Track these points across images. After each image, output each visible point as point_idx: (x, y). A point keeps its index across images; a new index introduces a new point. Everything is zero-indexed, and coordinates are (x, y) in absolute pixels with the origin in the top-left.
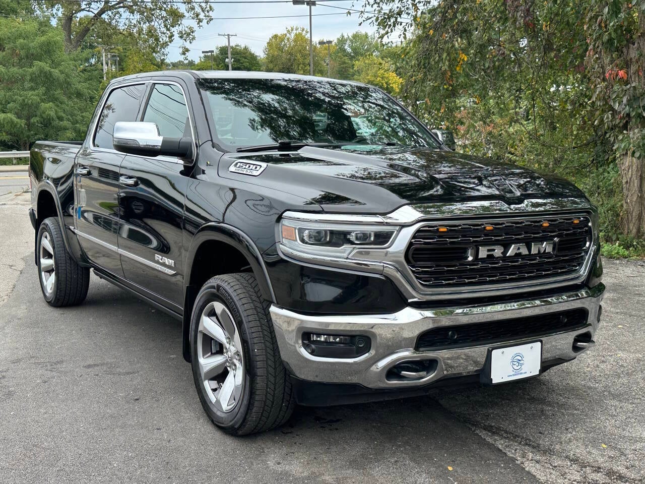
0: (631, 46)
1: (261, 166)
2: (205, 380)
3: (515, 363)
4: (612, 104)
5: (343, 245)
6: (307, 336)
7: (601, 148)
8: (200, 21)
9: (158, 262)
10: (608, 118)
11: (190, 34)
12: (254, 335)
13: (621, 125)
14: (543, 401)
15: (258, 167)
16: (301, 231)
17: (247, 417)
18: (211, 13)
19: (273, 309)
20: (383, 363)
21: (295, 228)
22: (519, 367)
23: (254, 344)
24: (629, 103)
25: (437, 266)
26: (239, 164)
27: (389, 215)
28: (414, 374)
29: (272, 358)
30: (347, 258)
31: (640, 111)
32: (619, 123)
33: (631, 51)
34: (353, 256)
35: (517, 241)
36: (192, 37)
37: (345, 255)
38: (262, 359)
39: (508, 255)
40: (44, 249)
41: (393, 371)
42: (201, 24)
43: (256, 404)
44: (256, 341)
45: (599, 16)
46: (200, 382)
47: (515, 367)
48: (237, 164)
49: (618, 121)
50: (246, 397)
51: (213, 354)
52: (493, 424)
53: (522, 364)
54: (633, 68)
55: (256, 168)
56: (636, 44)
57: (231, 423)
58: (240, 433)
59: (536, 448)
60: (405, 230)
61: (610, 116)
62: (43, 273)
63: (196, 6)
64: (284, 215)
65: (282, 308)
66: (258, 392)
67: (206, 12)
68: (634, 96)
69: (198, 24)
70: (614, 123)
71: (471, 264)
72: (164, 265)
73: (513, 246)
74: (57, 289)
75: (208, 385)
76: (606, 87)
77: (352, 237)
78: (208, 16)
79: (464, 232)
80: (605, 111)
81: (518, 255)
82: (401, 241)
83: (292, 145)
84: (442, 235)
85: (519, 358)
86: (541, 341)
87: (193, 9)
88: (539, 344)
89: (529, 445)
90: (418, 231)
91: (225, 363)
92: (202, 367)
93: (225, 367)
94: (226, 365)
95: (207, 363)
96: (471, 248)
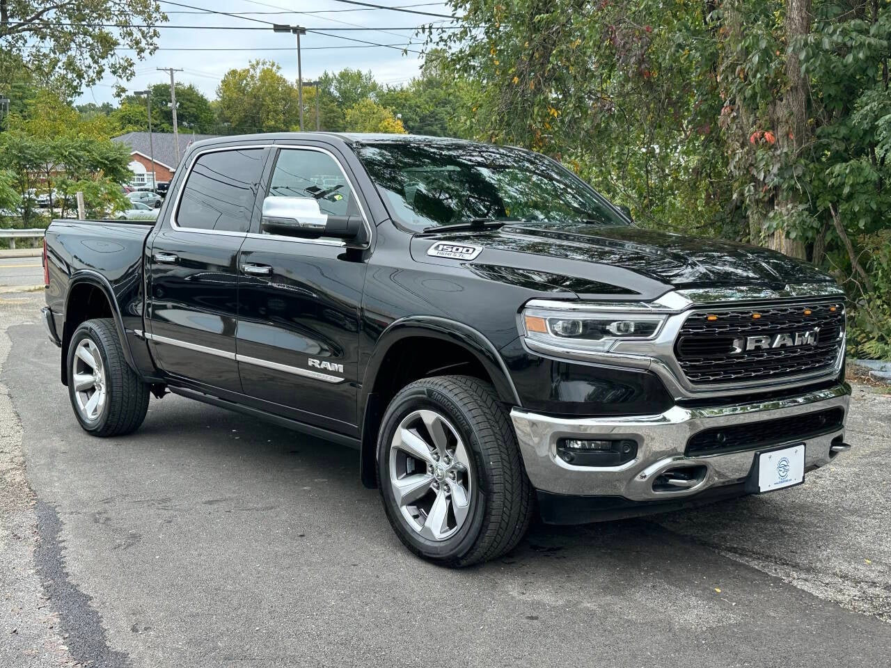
0: (778, 102)
1: (474, 249)
2: (401, 506)
3: (781, 469)
4: (755, 173)
5: (602, 338)
6: (562, 442)
7: (732, 227)
8: (142, 50)
9: (313, 368)
10: (749, 191)
11: (127, 68)
12: (488, 445)
13: (766, 199)
14: (776, 520)
15: (471, 250)
16: (553, 322)
17: (478, 542)
18: (155, 40)
19: (514, 413)
20: (650, 471)
21: (545, 319)
22: (785, 473)
23: (489, 455)
24: (780, 174)
25: (705, 359)
26: (441, 247)
27: (655, 302)
28: (685, 481)
29: (508, 472)
30: (608, 352)
31: (793, 183)
32: (763, 198)
33: (778, 108)
34: (616, 349)
35: (782, 331)
36: (130, 72)
37: (606, 348)
38: (499, 473)
39: (773, 347)
40: (80, 360)
41: (661, 481)
42: (142, 54)
43: (491, 526)
44: (490, 452)
45: (737, 65)
46: (395, 508)
47: (781, 473)
48: (438, 246)
49: (762, 194)
50: (479, 518)
51: (408, 475)
53: (787, 470)
54: (781, 131)
55: (468, 251)
56: (784, 101)
57: (452, 553)
58: (464, 563)
59: (796, 566)
60: (672, 318)
61: (752, 188)
62: (78, 394)
63: (135, 30)
64: (527, 304)
65: (527, 412)
66: (494, 512)
67: (148, 39)
68: (786, 164)
69: (138, 54)
70: (757, 197)
71: (738, 356)
72: (325, 371)
73: (779, 336)
74: (109, 413)
75: (407, 513)
76: (748, 153)
77: (612, 328)
78: (151, 44)
79: (733, 321)
80: (746, 183)
81: (783, 346)
82: (669, 331)
83: (485, 223)
84: (711, 324)
85: (785, 463)
86: (805, 444)
87: (130, 34)
88: (803, 446)
89: (787, 564)
90: (688, 320)
91: (430, 483)
92: (398, 490)
93: (431, 489)
94: (431, 486)
95: (404, 485)
96: (739, 339)
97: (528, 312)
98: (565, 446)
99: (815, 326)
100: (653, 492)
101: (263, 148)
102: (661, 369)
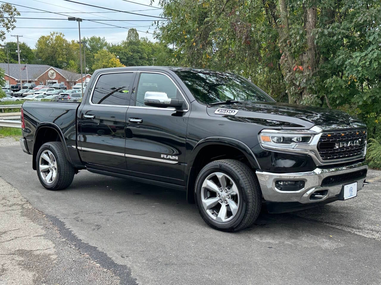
0: (304, 54)
1: (235, 111)
2: (207, 210)
4: (295, 82)
5: (291, 143)
6: (277, 182)
9: (163, 158)
10: (293, 89)
12: (247, 185)
13: (299, 92)
14: (338, 212)
15: (233, 112)
16: (273, 137)
17: (242, 221)
18: (14, 23)
19: (257, 172)
20: (309, 192)
21: (270, 137)
22: (352, 193)
23: (247, 188)
24: (306, 83)
25: (327, 151)
26: (220, 111)
27: (310, 129)
29: (254, 194)
30: (293, 148)
31: (311, 86)
32: (298, 92)
33: (304, 57)
34: (296, 148)
35: (350, 140)
37: (293, 147)
38: (251, 195)
39: (348, 146)
40: (42, 159)
41: (312, 196)
42: (9, 30)
43: (248, 215)
44: (248, 187)
45: (287, 40)
46: (204, 211)
47: (350, 192)
48: (219, 110)
49: (297, 91)
50: (243, 212)
51: (208, 198)
52: (328, 221)
54: (305, 66)
55: (232, 112)
56: (306, 54)
57: (231, 226)
58: (236, 230)
59: (353, 227)
60: (316, 136)
61: (294, 88)
62: (41, 173)
63: (5, 19)
64: (262, 131)
65: (262, 171)
66: (249, 210)
67: (11, 23)
68: (308, 79)
69: (7, 30)
70: (295, 92)
71: (337, 149)
72: (169, 159)
73: (350, 142)
75: (209, 212)
76: (292, 74)
77: (294, 139)
78: (12, 25)
79: (335, 136)
80: (291, 86)
81: (351, 146)
82: (315, 141)
84: (329, 138)
85: (351, 189)
86: (357, 182)
87: (3, 21)
88: (356, 183)
89: (350, 227)
90: (322, 136)
91: (218, 201)
92: (205, 204)
93: (219, 203)
94: (219, 202)
95: (207, 202)
96: (337, 143)
97: (262, 134)
98: (278, 184)
99: (359, 138)
100: (310, 200)
101: (133, 72)
102: (312, 154)
